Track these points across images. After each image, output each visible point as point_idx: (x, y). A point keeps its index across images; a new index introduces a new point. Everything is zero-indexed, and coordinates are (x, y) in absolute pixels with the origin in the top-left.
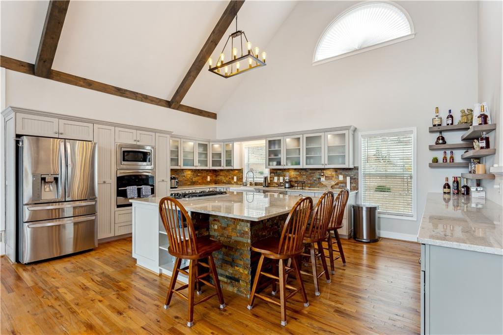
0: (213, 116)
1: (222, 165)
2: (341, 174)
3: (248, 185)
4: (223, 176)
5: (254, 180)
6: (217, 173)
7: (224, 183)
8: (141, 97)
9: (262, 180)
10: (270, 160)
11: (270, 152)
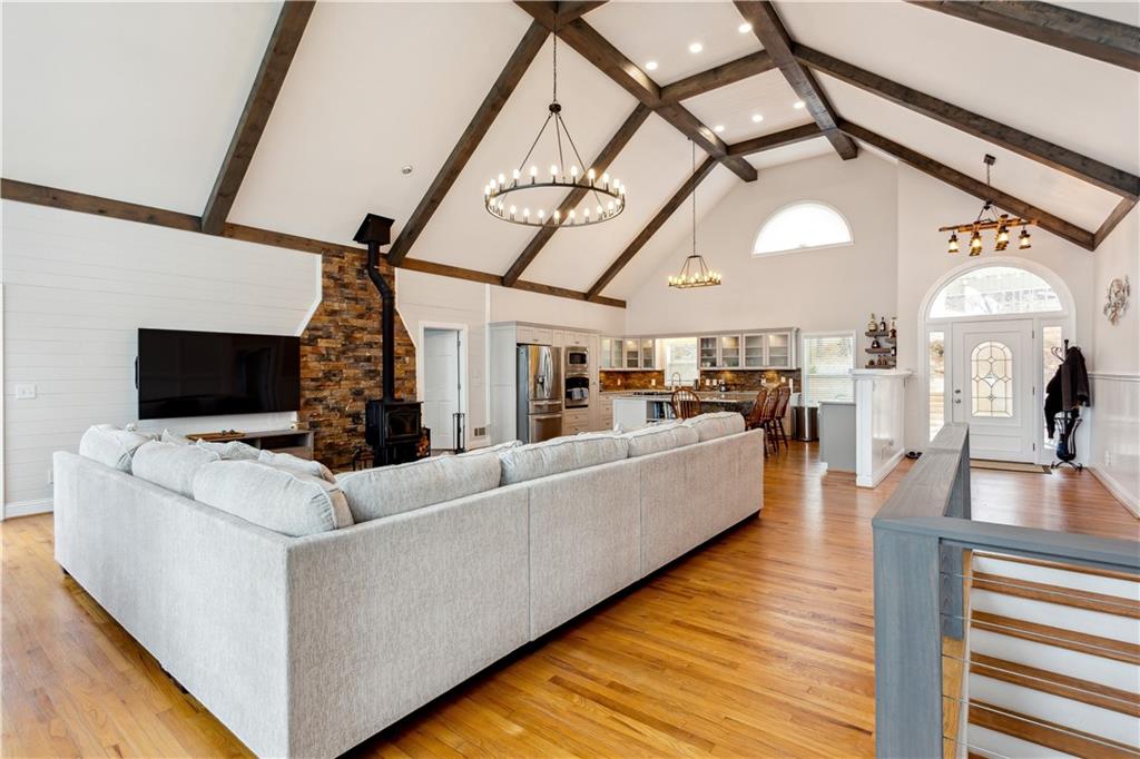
0: (623, 304)
1: (640, 365)
2: (783, 376)
4: (635, 378)
5: (680, 384)
6: (627, 376)
7: (637, 388)
8: (566, 292)
10: (703, 360)
11: (703, 352)
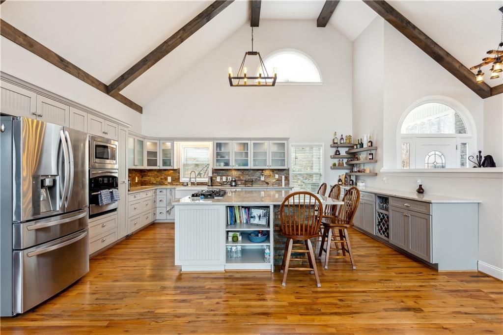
0: (139, 109)
1: (158, 164)
2: (277, 174)
3: (190, 185)
4: (151, 176)
5: (196, 180)
6: (143, 174)
7: (153, 184)
8: (83, 75)
9: (206, 180)
10: (217, 161)
11: (218, 154)
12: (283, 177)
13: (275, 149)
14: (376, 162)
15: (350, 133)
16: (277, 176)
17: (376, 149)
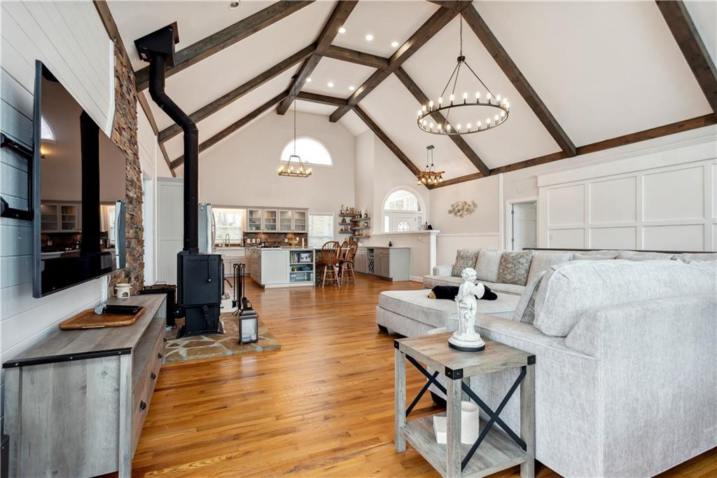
2: (298, 237)
3: (224, 246)
5: (229, 242)
9: (239, 242)
10: (250, 226)
11: (250, 220)
12: (303, 239)
13: (297, 217)
14: (369, 228)
15: (352, 205)
16: (298, 239)
17: (369, 219)
